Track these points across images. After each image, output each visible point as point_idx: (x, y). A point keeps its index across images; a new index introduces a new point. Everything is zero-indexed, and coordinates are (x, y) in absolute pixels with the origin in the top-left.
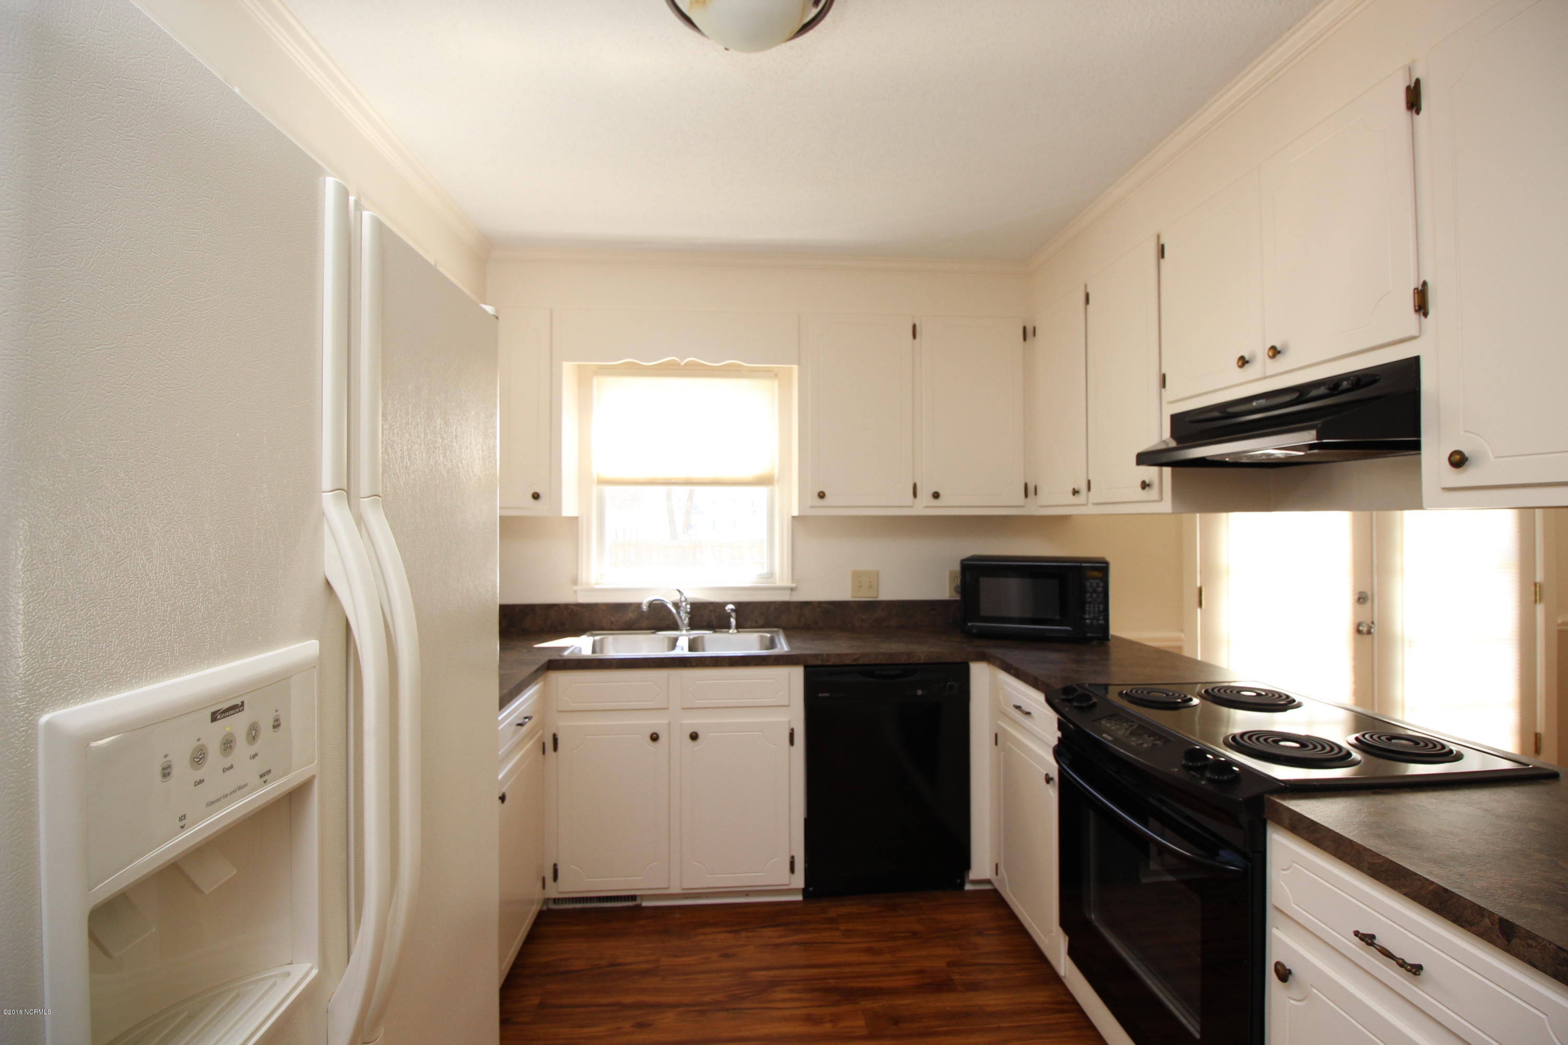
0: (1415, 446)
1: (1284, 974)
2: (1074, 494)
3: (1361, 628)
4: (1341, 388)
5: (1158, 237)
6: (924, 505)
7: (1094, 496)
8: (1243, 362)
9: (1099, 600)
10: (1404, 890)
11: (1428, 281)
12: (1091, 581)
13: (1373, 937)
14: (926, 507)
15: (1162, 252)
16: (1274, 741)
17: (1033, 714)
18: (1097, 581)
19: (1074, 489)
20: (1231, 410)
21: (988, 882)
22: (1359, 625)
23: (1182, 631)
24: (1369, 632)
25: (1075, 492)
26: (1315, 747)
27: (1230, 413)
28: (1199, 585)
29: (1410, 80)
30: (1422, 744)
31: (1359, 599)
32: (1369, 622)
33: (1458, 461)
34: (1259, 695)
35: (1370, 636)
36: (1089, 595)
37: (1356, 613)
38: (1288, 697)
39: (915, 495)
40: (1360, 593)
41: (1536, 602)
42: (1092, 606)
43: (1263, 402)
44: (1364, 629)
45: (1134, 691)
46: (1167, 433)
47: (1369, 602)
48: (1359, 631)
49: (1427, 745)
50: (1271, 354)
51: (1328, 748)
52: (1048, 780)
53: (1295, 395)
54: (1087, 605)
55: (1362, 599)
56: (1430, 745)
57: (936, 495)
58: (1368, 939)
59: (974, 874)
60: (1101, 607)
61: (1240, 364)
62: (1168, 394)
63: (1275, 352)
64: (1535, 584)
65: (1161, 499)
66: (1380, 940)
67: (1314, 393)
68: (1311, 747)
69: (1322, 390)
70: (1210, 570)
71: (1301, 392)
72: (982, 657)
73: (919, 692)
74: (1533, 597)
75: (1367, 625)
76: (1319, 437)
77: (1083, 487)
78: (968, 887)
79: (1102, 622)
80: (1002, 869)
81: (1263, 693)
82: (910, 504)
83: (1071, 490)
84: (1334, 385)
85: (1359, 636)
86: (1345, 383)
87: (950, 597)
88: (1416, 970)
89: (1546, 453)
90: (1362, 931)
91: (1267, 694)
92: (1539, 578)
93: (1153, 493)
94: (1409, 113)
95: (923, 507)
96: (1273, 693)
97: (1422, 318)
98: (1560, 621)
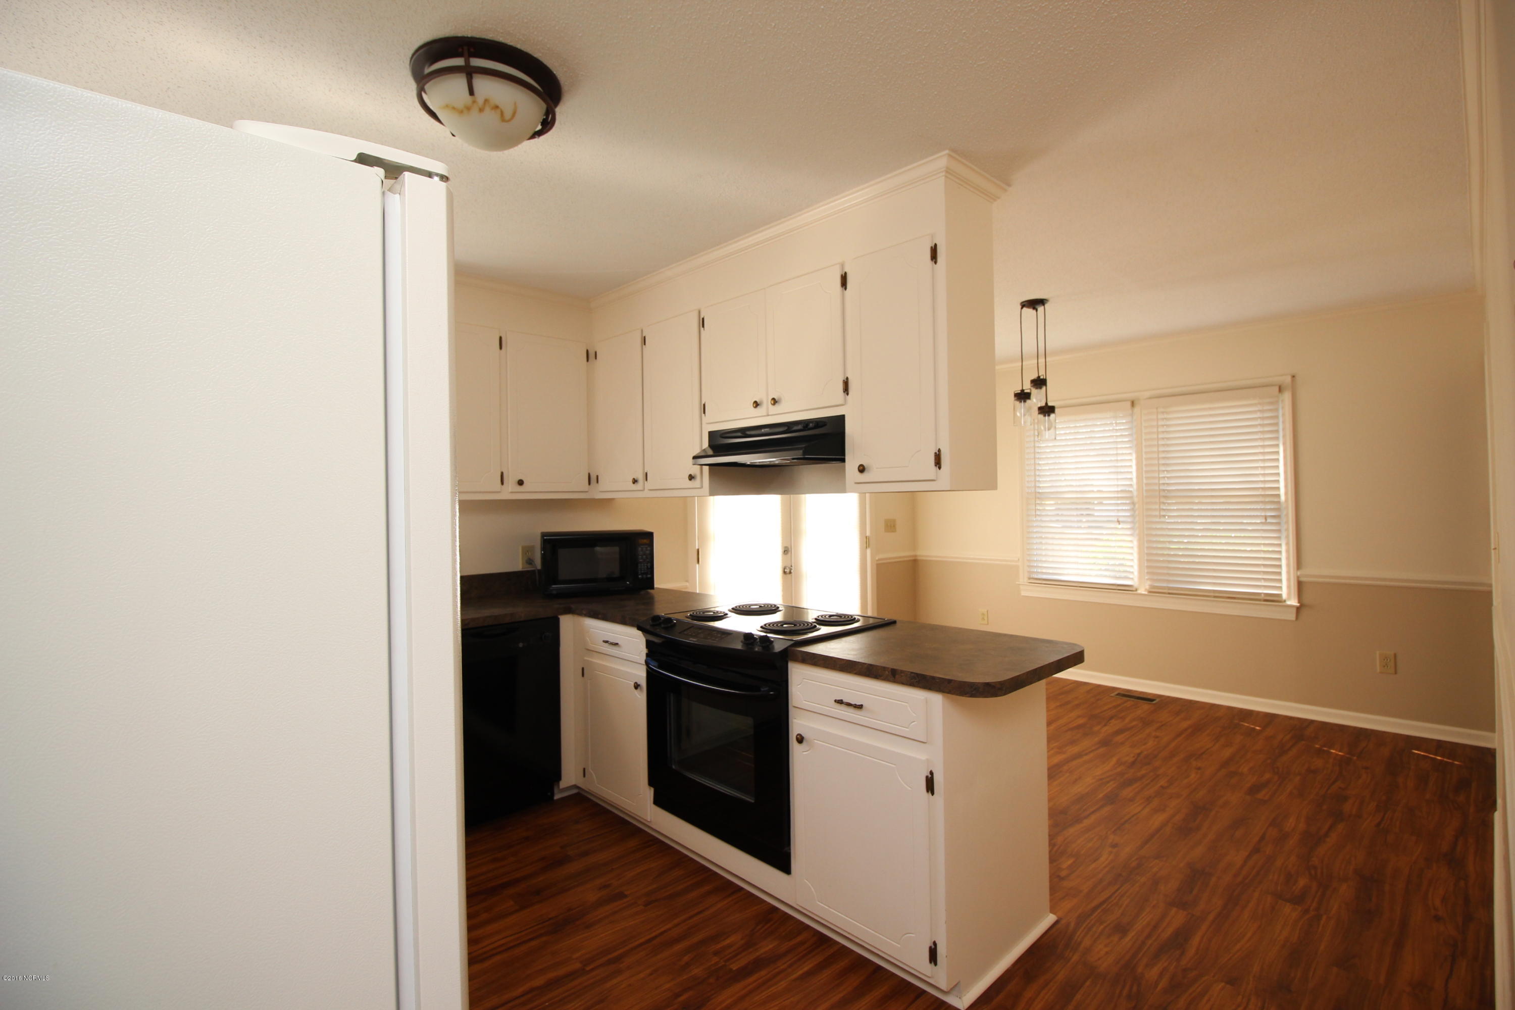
0: (843, 460)
1: (800, 739)
2: (634, 483)
3: (786, 570)
4: (809, 427)
5: (699, 312)
6: (510, 491)
7: (648, 485)
8: (756, 404)
9: (648, 560)
10: (855, 672)
11: (849, 377)
12: (642, 546)
13: (842, 700)
14: (512, 492)
15: (702, 323)
16: (781, 625)
17: (619, 643)
18: (646, 546)
19: (634, 479)
20: (748, 433)
21: (575, 787)
22: (785, 568)
23: (687, 581)
24: (790, 573)
25: (635, 481)
26: (800, 625)
27: (747, 434)
28: (697, 548)
29: (843, 271)
30: (843, 617)
31: (785, 551)
32: (790, 566)
33: (862, 469)
34: (760, 606)
35: (790, 575)
36: (640, 557)
37: (784, 561)
38: (775, 606)
39: (502, 483)
40: (786, 547)
41: (867, 548)
42: (643, 565)
43: (767, 430)
44: (787, 570)
45: (695, 613)
46: (706, 444)
47: (790, 553)
48: (785, 572)
49: (845, 617)
50: (772, 402)
51: (806, 625)
52: (637, 686)
53: (785, 428)
54: (639, 565)
55: (786, 551)
56: (847, 617)
57: (521, 483)
58: (840, 702)
59: (563, 784)
60: (649, 565)
61: (754, 405)
62: (705, 419)
63: (775, 401)
64: (866, 537)
65: (702, 487)
66: (845, 700)
67: (795, 428)
68: (798, 625)
69: (800, 427)
70: (703, 537)
71: (788, 426)
72: (568, 611)
73: (521, 645)
74: (865, 545)
75: (789, 568)
76: (804, 454)
77: (640, 477)
78: (556, 797)
79: (649, 576)
80: (590, 770)
81: (763, 605)
82: (499, 490)
83: (631, 480)
84: (805, 424)
85: (785, 575)
86: (811, 425)
87: (523, 568)
88: (860, 707)
89: (897, 467)
90: (837, 699)
91: (764, 606)
92: (868, 534)
93: (696, 483)
94: (842, 288)
95: (509, 492)
96: (768, 605)
97: (846, 395)
98: (877, 559)
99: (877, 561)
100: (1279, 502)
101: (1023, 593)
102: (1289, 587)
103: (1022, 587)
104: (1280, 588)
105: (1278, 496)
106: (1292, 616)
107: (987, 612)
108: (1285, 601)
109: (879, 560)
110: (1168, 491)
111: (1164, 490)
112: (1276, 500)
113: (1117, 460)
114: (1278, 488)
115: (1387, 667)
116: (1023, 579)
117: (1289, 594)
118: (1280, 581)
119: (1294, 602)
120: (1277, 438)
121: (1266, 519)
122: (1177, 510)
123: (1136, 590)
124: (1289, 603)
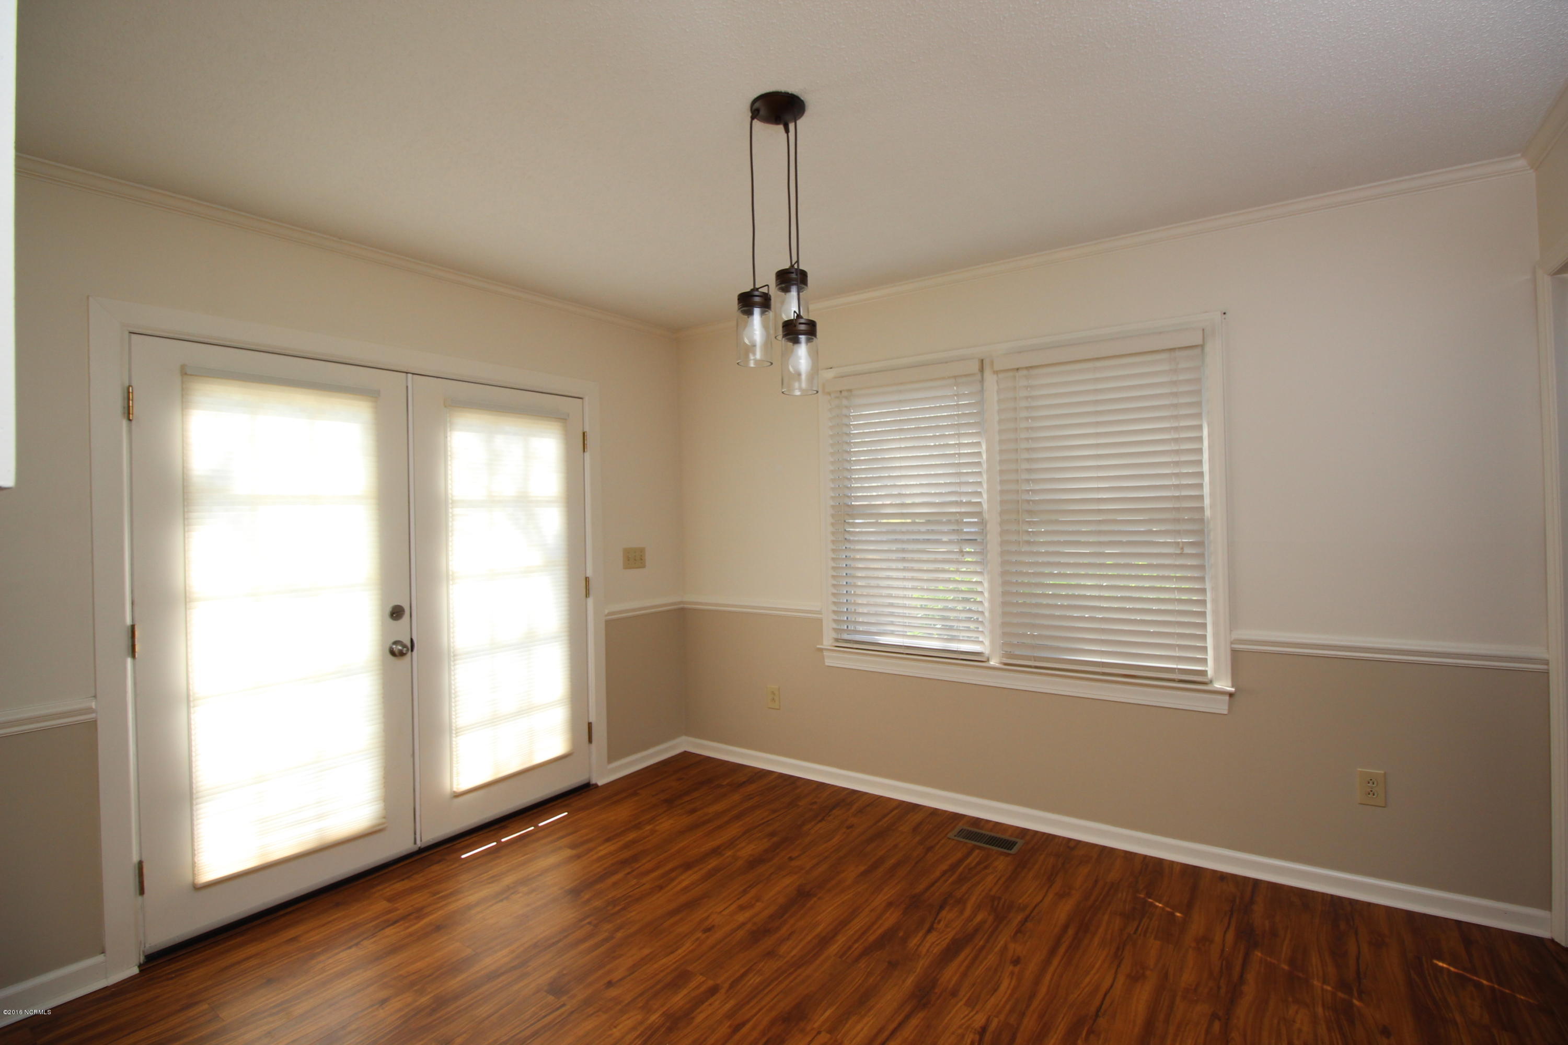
3: (395, 648)
41: (587, 596)
44: (400, 648)
48: (391, 652)
74: (584, 592)
85: (391, 659)
99: (606, 616)
100: (1202, 521)
101: (828, 662)
102: (1217, 659)
103: (825, 653)
104: (1204, 661)
105: (1202, 509)
106: (1221, 706)
107: (779, 689)
108: (1211, 682)
109: (609, 614)
110: (1034, 501)
111: (1028, 501)
112: (1197, 516)
113: (959, 454)
114: (1201, 497)
115: (1374, 795)
116: (827, 641)
117: (1217, 670)
118: (1204, 649)
119: (1224, 684)
120: (1199, 415)
121: (1182, 549)
122: (1046, 532)
123: (988, 660)
124: (1218, 685)
